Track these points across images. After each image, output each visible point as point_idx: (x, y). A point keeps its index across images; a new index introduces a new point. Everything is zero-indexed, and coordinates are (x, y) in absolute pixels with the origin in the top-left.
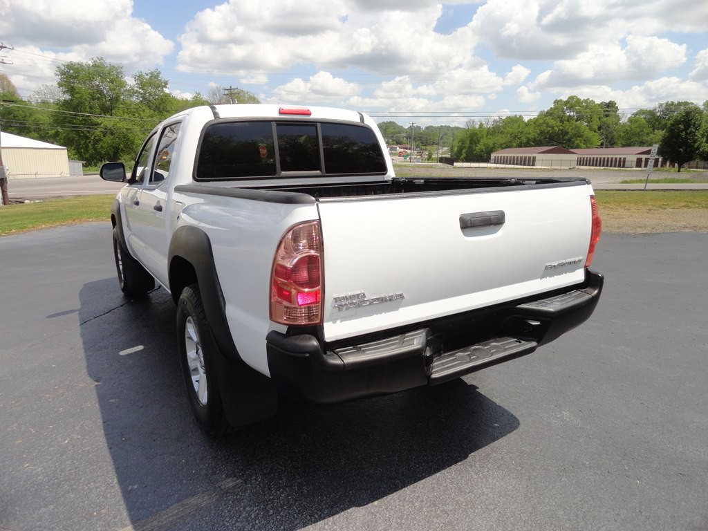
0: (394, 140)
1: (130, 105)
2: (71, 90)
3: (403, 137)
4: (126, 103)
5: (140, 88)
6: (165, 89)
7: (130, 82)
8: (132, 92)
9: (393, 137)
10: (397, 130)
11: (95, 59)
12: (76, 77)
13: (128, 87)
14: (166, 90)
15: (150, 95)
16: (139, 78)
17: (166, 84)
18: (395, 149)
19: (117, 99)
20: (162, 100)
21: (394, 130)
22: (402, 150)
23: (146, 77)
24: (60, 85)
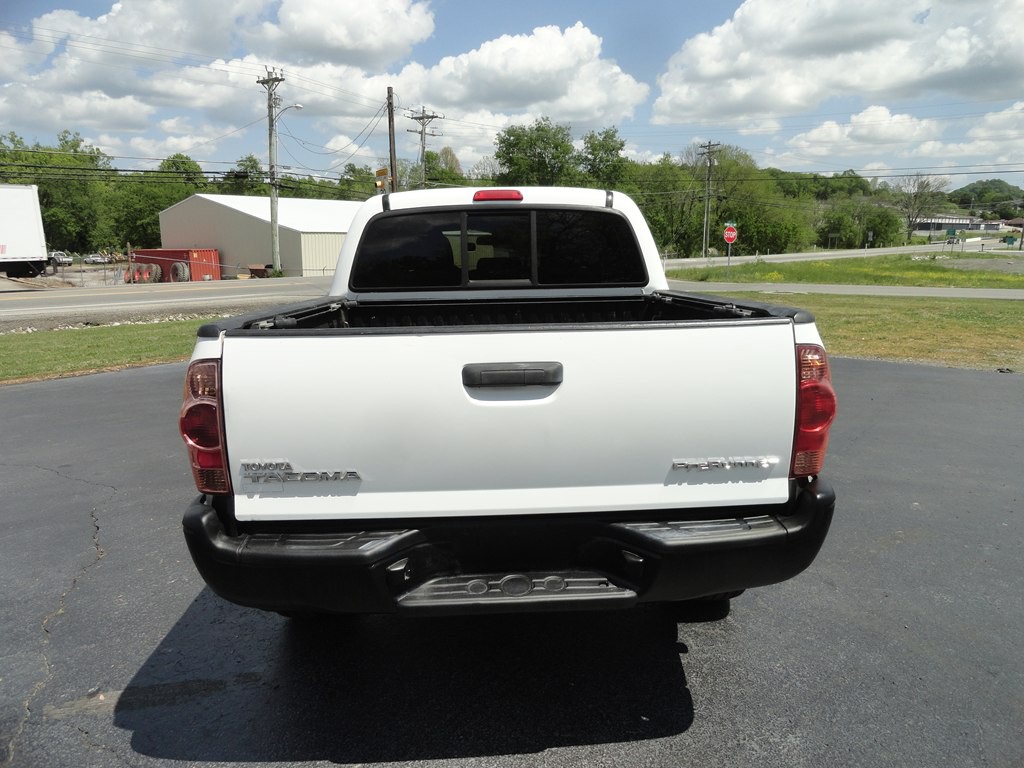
0: (995, 212)
1: (575, 175)
2: (510, 161)
3: (1015, 206)
4: (569, 174)
5: (590, 153)
6: (620, 152)
7: (579, 146)
8: (580, 159)
9: (994, 206)
10: (1007, 194)
11: (540, 120)
12: (516, 145)
13: (575, 153)
14: (622, 154)
15: (601, 161)
16: (591, 141)
17: (622, 145)
18: (996, 227)
19: (561, 169)
20: (615, 166)
21: (999, 194)
22: (1011, 228)
23: (599, 137)
24: (498, 156)
